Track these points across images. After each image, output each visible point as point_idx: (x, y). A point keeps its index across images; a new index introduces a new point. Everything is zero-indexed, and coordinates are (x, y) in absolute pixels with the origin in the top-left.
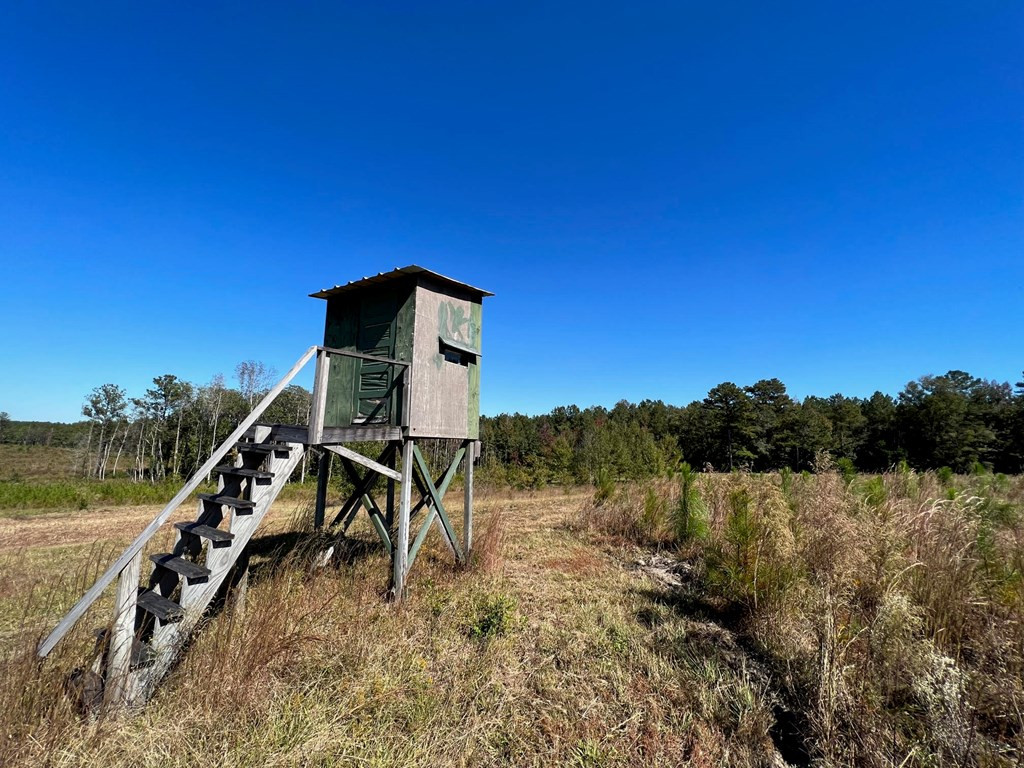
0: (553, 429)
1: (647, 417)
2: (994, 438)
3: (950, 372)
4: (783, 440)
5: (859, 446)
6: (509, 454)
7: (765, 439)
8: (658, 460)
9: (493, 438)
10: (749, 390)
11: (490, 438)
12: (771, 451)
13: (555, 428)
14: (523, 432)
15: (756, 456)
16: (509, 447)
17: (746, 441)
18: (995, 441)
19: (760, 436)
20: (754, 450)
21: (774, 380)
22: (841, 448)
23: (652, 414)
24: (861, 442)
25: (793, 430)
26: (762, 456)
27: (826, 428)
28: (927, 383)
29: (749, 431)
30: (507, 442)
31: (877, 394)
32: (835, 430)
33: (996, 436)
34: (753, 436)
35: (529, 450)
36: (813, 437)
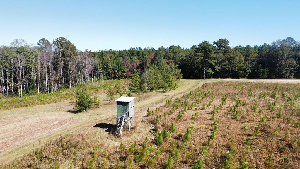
0: (129, 59)
1: (172, 55)
2: (296, 64)
3: (288, 38)
4: (225, 65)
5: (252, 67)
6: (109, 72)
7: (218, 65)
8: (172, 81)
9: (101, 65)
10: (215, 43)
11: (99, 65)
12: (220, 70)
13: (131, 59)
14: (115, 61)
15: (214, 73)
16: (109, 69)
17: (211, 66)
18: (296, 65)
19: (216, 64)
20: (213, 70)
21: (225, 39)
22: (246, 68)
23: (175, 53)
24: (253, 66)
25: (229, 61)
26: (216, 72)
27: (242, 60)
28: (279, 42)
29: (212, 62)
30: (108, 66)
31: (265, 44)
32: (245, 60)
33: (297, 63)
34: (213, 64)
35: (119, 70)
36: (236, 64)
